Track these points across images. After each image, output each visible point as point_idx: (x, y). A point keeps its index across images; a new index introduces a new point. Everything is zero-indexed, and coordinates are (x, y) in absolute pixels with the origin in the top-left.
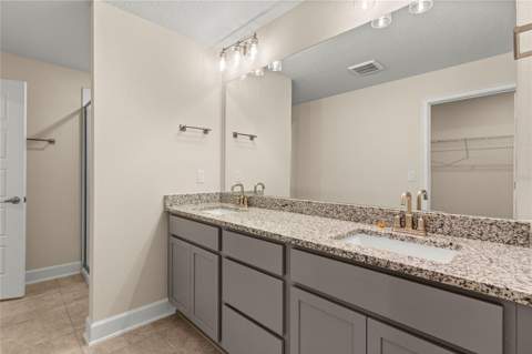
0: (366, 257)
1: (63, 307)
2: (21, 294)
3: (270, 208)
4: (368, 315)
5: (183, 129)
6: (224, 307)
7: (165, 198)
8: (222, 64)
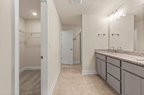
0: (140, 64)
1: (78, 68)
2: (72, 64)
3: (122, 53)
4: (141, 78)
5: (99, 35)
6: (107, 73)
7: (95, 50)
8: (108, 18)
